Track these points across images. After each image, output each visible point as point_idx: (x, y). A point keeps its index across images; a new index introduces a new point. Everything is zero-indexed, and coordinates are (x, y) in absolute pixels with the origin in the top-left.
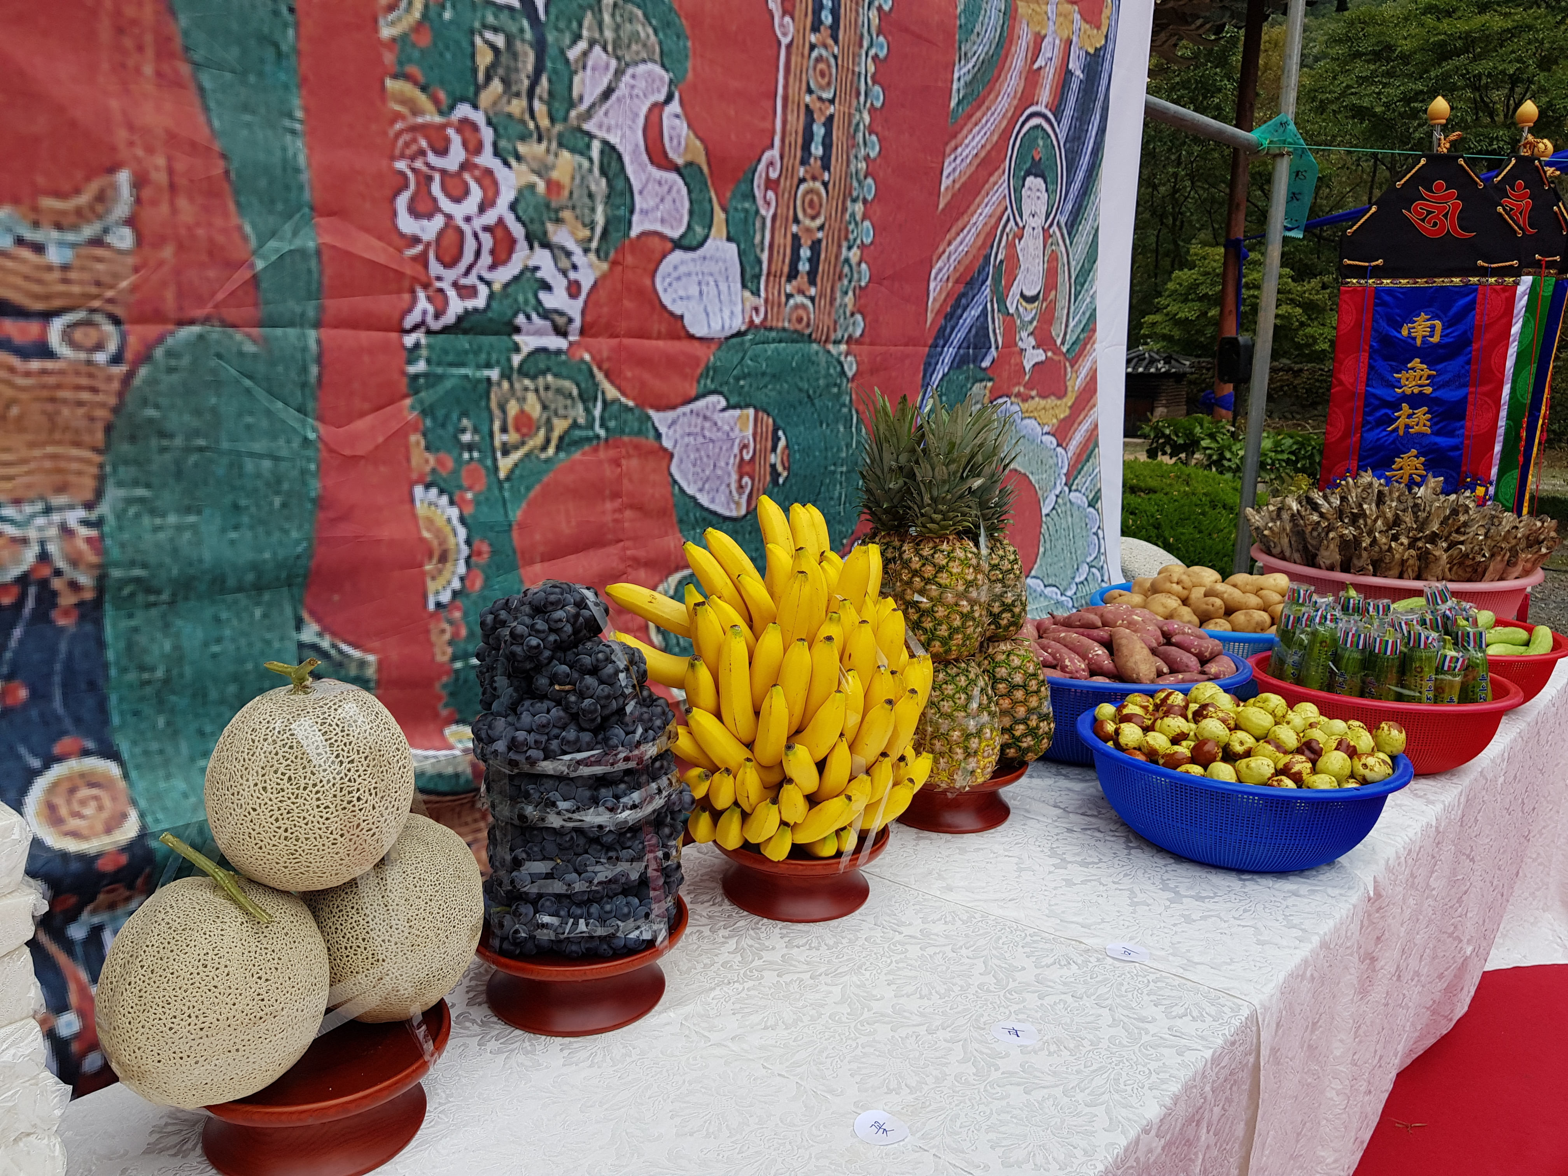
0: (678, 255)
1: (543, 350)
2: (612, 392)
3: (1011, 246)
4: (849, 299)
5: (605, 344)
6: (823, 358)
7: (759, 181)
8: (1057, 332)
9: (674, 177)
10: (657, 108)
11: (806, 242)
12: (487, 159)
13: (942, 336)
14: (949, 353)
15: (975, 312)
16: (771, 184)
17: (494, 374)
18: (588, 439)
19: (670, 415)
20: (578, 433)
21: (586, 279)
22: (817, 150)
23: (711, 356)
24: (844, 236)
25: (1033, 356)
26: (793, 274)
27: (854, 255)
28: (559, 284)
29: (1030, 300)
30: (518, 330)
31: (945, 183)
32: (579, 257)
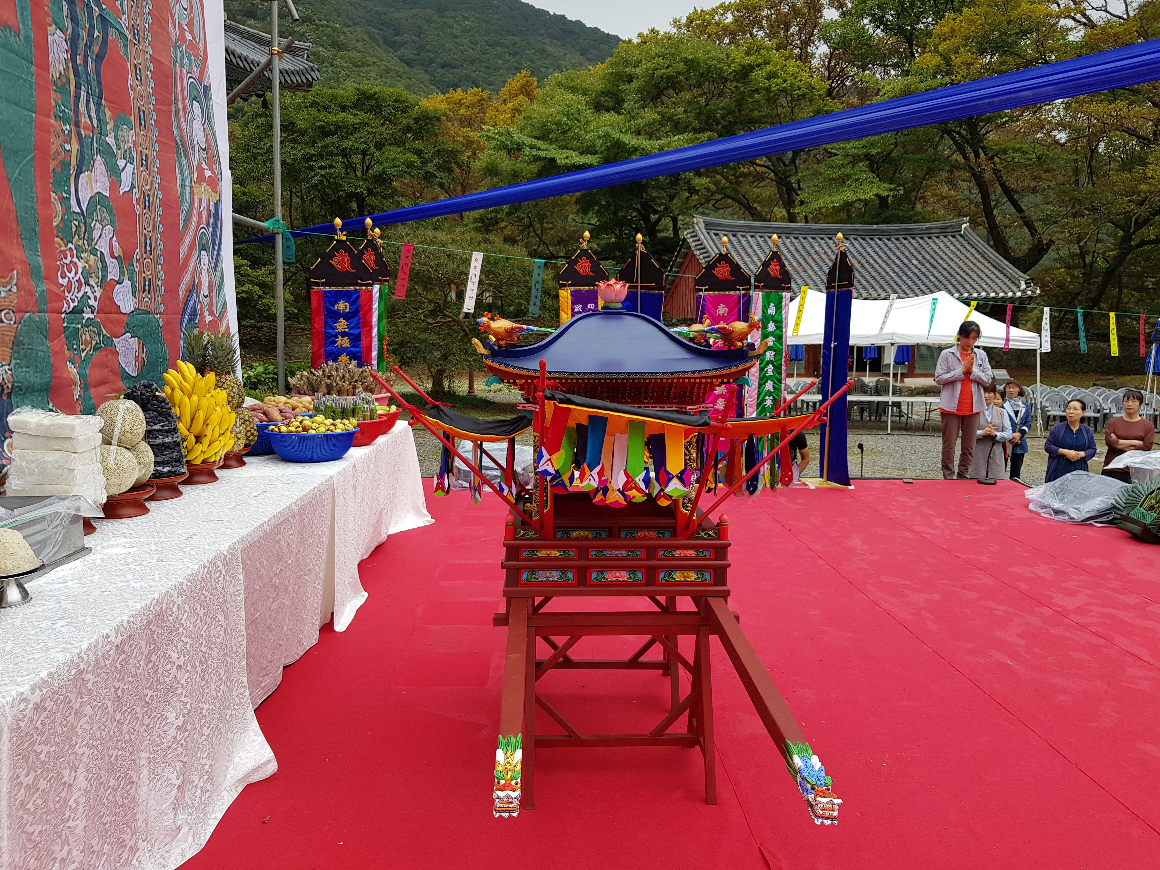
0: (118, 286)
1: (89, 318)
2: (105, 332)
3: (199, 277)
4: (159, 299)
5: (102, 316)
6: (153, 320)
7: (135, 260)
8: (214, 308)
9: (115, 260)
10: (111, 238)
11: (147, 279)
12: (75, 260)
15: (192, 302)
16: (138, 261)
17: (79, 326)
18: (100, 348)
19: (118, 339)
21: (98, 295)
22: (149, 249)
23: (126, 319)
24: (156, 277)
25: (209, 318)
26: (144, 292)
27: (160, 283)
28: (92, 297)
29: (206, 297)
30: (83, 312)
31: (181, 256)
32: (96, 289)
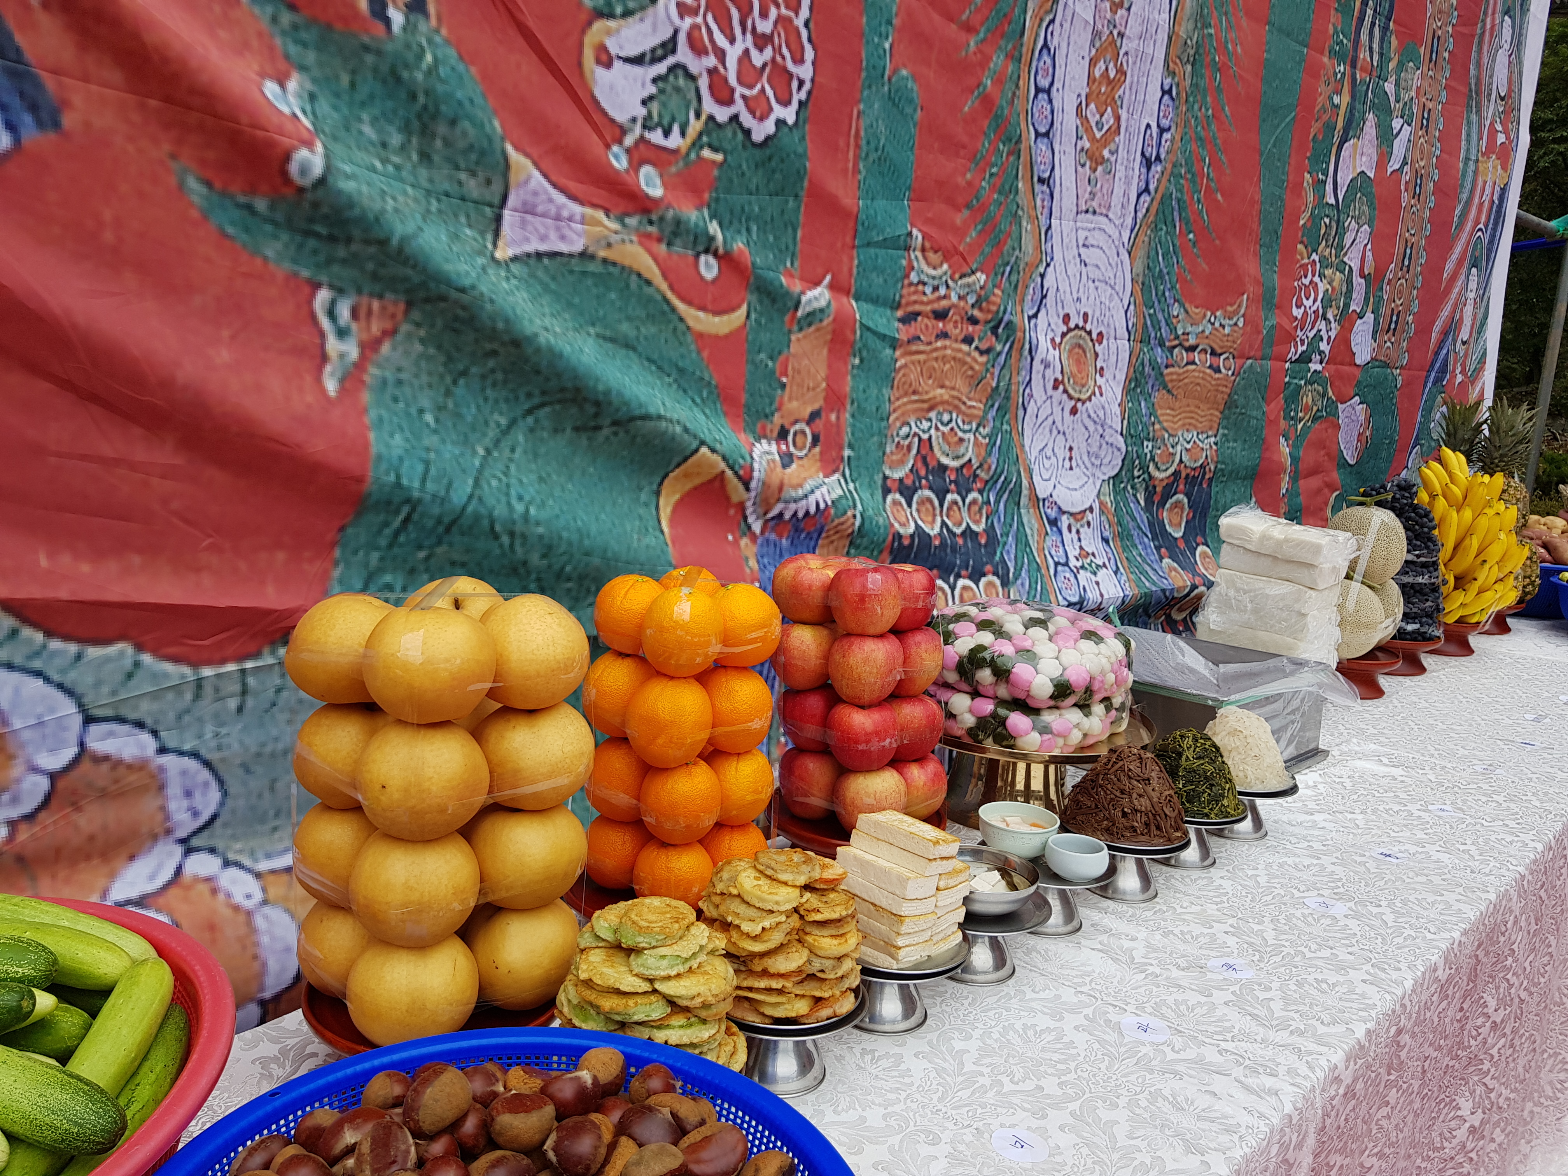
0: (1359, 322)
1: (1315, 371)
2: (1331, 394)
3: (1462, 311)
4: (1405, 344)
5: (1332, 367)
6: (1390, 377)
7: (1386, 281)
8: (1468, 363)
9: (1363, 281)
10: (1366, 245)
11: (1395, 312)
12: (1316, 279)
13: (1432, 365)
14: (1433, 374)
15: (1445, 351)
16: (1390, 281)
17: (1303, 382)
18: (1321, 417)
19: (1344, 406)
20: (1319, 414)
21: (1333, 334)
22: (1406, 263)
23: (1358, 373)
24: (1408, 309)
25: (1459, 378)
26: (1388, 332)
27: (1410, 319)
28: (1325, 338)
29: (1464, 343)
30: (1310, 361)
31: (1445, 275)
32: (1333, 325)
